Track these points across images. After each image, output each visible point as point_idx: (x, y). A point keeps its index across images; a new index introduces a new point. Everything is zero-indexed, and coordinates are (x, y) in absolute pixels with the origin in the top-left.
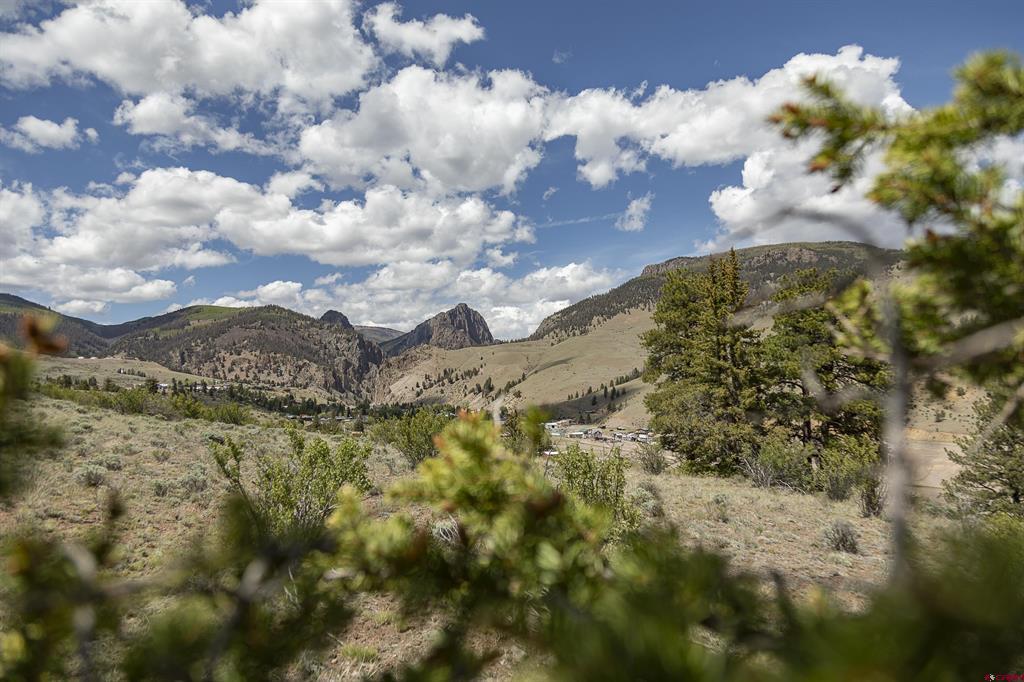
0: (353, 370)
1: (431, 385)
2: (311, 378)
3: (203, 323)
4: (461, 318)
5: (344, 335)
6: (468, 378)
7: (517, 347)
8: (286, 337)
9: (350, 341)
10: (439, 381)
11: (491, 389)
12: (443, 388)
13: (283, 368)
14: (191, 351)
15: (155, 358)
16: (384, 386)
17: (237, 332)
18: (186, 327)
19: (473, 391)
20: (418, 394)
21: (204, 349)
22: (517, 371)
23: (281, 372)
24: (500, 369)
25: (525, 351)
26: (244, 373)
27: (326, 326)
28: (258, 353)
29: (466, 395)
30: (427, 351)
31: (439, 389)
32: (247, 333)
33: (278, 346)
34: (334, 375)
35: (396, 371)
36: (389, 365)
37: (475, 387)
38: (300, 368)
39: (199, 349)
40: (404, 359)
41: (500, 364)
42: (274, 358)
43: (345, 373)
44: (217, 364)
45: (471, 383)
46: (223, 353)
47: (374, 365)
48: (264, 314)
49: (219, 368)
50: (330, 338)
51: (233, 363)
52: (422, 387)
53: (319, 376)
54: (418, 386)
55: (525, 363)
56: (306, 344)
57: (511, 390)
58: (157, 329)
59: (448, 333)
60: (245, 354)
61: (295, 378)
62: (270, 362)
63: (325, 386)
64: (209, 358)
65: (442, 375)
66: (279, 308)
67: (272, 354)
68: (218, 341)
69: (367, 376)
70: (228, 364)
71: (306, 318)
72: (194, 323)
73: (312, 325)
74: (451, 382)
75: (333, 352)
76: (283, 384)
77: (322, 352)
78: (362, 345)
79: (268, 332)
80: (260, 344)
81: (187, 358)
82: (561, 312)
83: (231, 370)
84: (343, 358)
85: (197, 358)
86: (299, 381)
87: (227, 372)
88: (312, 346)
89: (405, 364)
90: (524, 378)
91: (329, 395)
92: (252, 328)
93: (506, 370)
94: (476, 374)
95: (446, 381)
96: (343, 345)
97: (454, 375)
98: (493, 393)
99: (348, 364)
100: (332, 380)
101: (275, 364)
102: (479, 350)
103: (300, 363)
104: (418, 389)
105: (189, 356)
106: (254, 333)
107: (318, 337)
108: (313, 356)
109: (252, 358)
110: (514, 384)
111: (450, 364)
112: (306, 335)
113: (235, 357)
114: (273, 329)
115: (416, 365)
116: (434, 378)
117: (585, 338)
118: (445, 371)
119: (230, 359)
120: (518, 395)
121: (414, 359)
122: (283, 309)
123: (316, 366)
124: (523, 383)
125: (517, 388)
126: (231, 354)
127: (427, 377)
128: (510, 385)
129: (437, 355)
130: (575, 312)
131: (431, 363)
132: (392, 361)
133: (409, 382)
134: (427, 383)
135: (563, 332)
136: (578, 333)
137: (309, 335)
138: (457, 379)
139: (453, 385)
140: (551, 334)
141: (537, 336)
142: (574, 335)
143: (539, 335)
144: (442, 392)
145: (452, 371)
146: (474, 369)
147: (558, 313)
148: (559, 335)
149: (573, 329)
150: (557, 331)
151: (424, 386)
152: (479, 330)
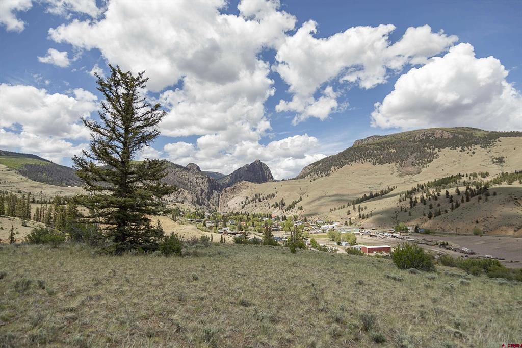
0: (205, 194)
1: (249, 203)
2: (185, 198)
4: (257, 167)
5: (200, 176)
6: (269, 198)
7: (293, 182)
8: (171, 176)
9: (203, 179)
10: (253, 200)
11: (284, 205)
12: (256, 204)
16: (224, 203)
19: (273, 205)
20: (243, 207)
24: (287, 194)
25: (298, 184)
27: (191, 171)
29: (269, 208)
30: (246, 184)
31: (254, 204)
34: (196, 196)
35: (230, 195)
36: (226, 192)
37: (275, 204)
38: (179, 193)
40: (234, 189)
41: (286, 191)
43: (201, 195)
45: (272, 201)
47: (216, 192)
50: (192, 176)
52: (244, 203)
53: (189, 197)
54: (242, 203)
56: (181, 180)
57: (295, 205)
61: (177, 198)
63: (192, 202)
65: (255, 197)
66: (167, 161)
69: (212, 197)
71: (180, 167)
73: (183, 170)
74: (260, 201)
75: (195, 184)
76: (172, 201)
77: (189, 184)
78: (209, 181)
82: (313, 164)
84: (200, 188)
86: (179, 199)
88: (184, 181)
89: (235, 191)
90: (301, 199)
91: (194, 207)
93: (290, 195)
94: (274, 197)
95: (257, 200)
96: (200, 181)
97: (261, 197)
98: (285, 207)
99: (202, 191)
100: (196, 199)
102: (272, 185)
103: (179, 190)
104: (243, 205)
107: (187, 177)
108: (185, 186)
110: (296, 202)
111: (258, 191)
115: (240, 192)
116: (250, 199)
117: (328, 178)
118: (256, 195)
120: (301, 208)
121: (239, 189)
123: (187, 191)
124: (301, 201)
125: (299, 204)
127: (247, 198)
128: (294, 203)
129: (251, 186)
130: (320, 164)
131: (248, 190)
132: (227, 189)
133: (237, 201)
134: (247, 201)
135: (316, 175)
136: (324, 175)
137: (182, 175)
138: (263, 199)
139: (261, 202)
140: (309, 175)
141: (301, 177)
142: (322, 176)
143: (302, 176)
144: (256, 206)
145: (260, 195)
146: (272, 194)
147: (311, 165)
148: (314, 176)
149: (321, 173)
150: (312, 174)
151: (246, 203)
152: (267, 173)
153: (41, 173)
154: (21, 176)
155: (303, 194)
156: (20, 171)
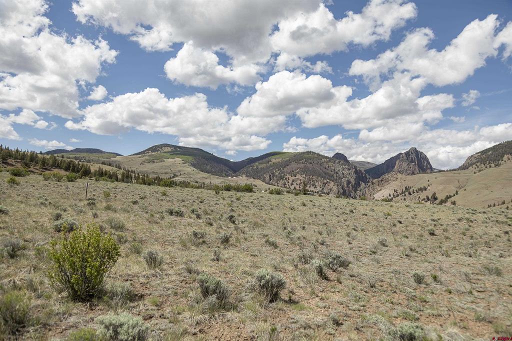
0: (352, 186)
1: (398, 196)
2: (331, 190)
3: (277, 160)
4: (413, 156)
5: (347, 167)
6: (420, 192)
7: (451, 174)
8: (317, 168)
9: (349, 170)
10: (402, 193)
11: (436, 199)
12: (405, 197)
13: (317, 184)
14: (273, 174)
15: (259, 178)
16: (371, 195)
17: (294, 165)
18: (270, 163)
19: (424, 199)
21: (279, 173)
22: (452, 189)
23: (316, 186)
24: (441, 187)
25: (457, 176)
26: (298, 186)
27: (337, 161)
28: (304, 176)
30: (395, 176)
31: (403, 198)
32: (299, 166)
33: (314, 173)
34: (342, 188)
35: (377, 187)
36: (373, 184)
37: (425, 198)
38: (325, 184)
39: (277, 174)
40: (382, 181)
41: (441, 184)
42: (312, 178)
43: (348, 187)
44: (285, 181)
45: (423, 195)
46: (288, 176)
47: (363, 183)
48: (305, 156)
49: (287, 183)
50: (339, 168)
51: (293, 181)
52: (392, 196)
53: (335, 188)
54: (390, 196)
55: (458, 185)
56: (327, 171)
57: (449, 200)
58: (257, 164)
59: (405, 165)
60: (298, 176)
61: (323, 189)
62: (310, 180)
64: (282, 178)
65: (404, 190)
66: (313, 152)
67: (311, 177)
68: (285, 169)
69: (359, 189)
70: (290, 181)
71: (327, 157)
72: (273, 161)
73: (330, 161)
74: (410, 194)
75: (341, 176)
76: (318, 192)
77: (335, 175)
78: (356, 172)
79: (309, 165)
80: (305, 171)
81: (272, 178)
82: (481, 152)
83: (292, 184)
84: (346, 179)
85: (276, 178)
86: (325, 191)
87: (290, 185)
88: (330, 172)
89: (382, 183)
90: (457, 193)
92: (300, 163)
93: (445, 188)
94: (426, 190)
95: (407, 193)
96: (346, 172)
97: (411, 190)
98: (437, 202)
99: (349, 182)
100: (341, 191)
101: (313, 181)
102: (426, 176)
103: (325, 181)
105: (273, 177)
106: (302, 165)
107: (333, 168)
108: (331, 177)
109: (301, 178)
110: (451, 197)
111: (409, 184)
112: (327, 166)
113: (293, 178)
114: (311, 163)
115: (388, 184)
116: (399, 192)
117: (498, 169)
118: (406, 188)
119: (291, 179)
120: (454, 203)
121: (388, 181)
122: (315, 153)
123: (333, 183)
124: (456, 196)
125: (453, 199)
126: (292, 176)
127: (395, 191)
128: (448, 197)
129: (401, 178)
130: (490, 152)
131: (397, 183)
132: (374, 181)
133: (385, 193)
134: (396, 194)
135: (483, 165)
136: (493, 165)
137: (328, 167)
138: (414, 193)
139: (412, 196)
140: (474, 166)
141: (464, 168)
142: (490, 167)
143: (466, 167)
144: (405, 199)
145: (410, 188)
146: (424, 187)
147: (478, 153)
148: (480, 167)
149: (489, 163)
150: (478, 164)
151: (394, 196)
152: (424, 163)
153: (206, 164)
154: (193, 168)
155: (460, 187)
156: (192, 164)
